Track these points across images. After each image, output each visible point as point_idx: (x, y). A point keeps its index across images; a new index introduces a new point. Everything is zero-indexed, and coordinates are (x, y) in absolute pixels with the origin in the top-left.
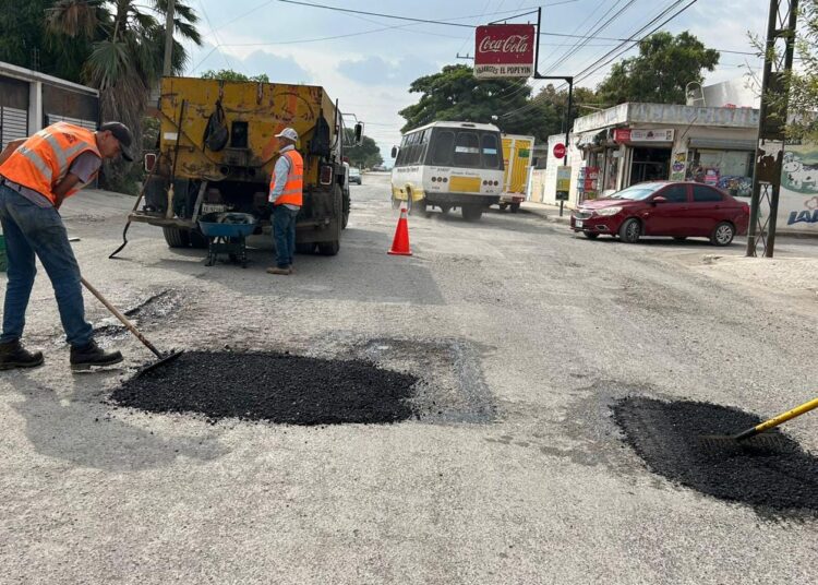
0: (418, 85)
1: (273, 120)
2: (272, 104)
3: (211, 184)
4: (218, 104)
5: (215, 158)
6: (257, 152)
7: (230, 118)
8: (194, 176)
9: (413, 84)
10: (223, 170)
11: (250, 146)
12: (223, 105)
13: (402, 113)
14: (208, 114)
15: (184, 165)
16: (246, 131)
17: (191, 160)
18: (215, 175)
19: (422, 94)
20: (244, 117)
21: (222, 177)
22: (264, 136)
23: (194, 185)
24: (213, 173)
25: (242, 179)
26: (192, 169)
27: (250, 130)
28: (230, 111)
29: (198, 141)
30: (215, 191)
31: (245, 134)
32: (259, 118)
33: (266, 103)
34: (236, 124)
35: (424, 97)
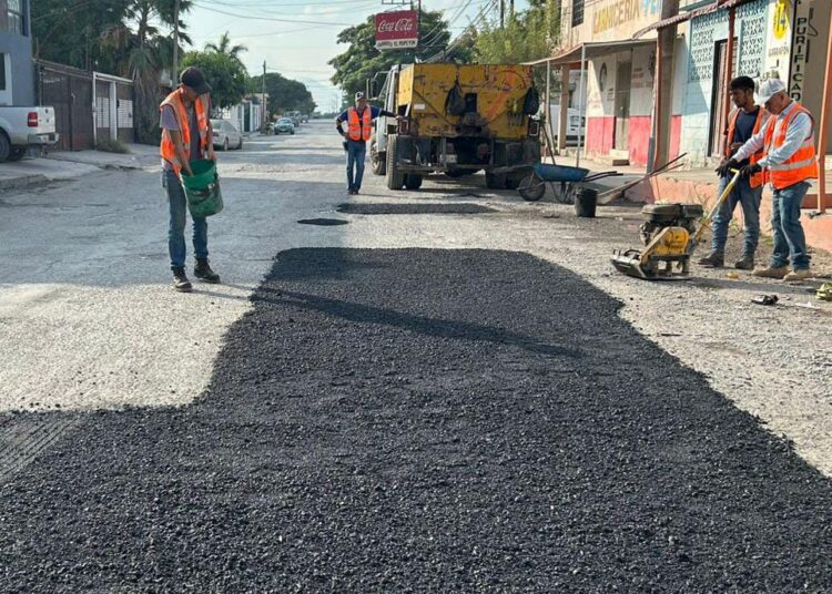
0: (345, 36)
1: (496, 91)
2: (495, 79)
3: (449, 140)
4: (457, 82)
5: (453, 120)
6: (484, 115)
7: (466, 90)
8: (436, 134)
9: (340, 35)
10: (458, 130)
11: (478, 111)
12: (460, 82)
13: (330, 63)
14: (448, 89)
15: (429, 127)
16: (476, 100)
17: (433, 123)
18: (452, 133)
19: (349, 44)
20: (474, 90)
21: (457, 135)
22: (489, 102)
23: (435, 142)
24: (449, 132)
25: (470, 135)
26: (434, 129)
27: (479, 99)
28: (464, 86)
29: (440, 109)
30: (451, 145)
31: (474, 102)
32: (486, 89)
33: (491, 78)
34: (468, 95)
35: (352, 48)
